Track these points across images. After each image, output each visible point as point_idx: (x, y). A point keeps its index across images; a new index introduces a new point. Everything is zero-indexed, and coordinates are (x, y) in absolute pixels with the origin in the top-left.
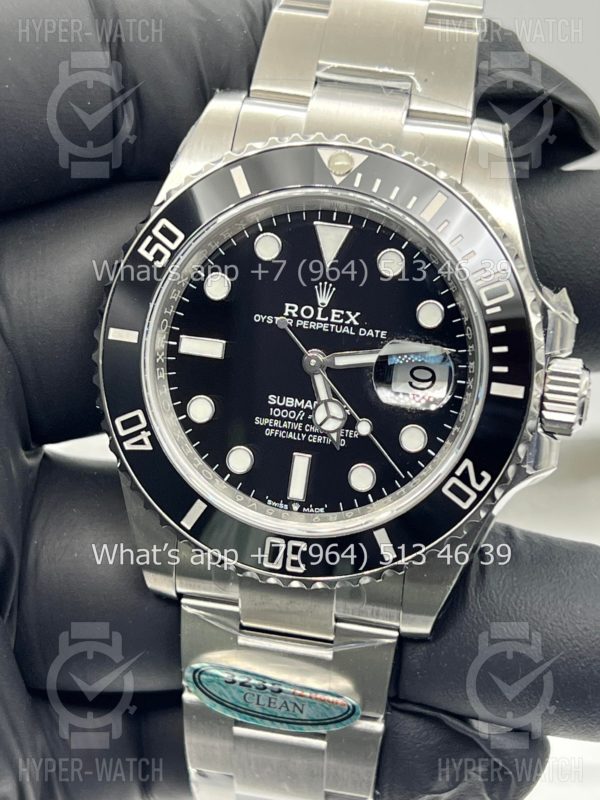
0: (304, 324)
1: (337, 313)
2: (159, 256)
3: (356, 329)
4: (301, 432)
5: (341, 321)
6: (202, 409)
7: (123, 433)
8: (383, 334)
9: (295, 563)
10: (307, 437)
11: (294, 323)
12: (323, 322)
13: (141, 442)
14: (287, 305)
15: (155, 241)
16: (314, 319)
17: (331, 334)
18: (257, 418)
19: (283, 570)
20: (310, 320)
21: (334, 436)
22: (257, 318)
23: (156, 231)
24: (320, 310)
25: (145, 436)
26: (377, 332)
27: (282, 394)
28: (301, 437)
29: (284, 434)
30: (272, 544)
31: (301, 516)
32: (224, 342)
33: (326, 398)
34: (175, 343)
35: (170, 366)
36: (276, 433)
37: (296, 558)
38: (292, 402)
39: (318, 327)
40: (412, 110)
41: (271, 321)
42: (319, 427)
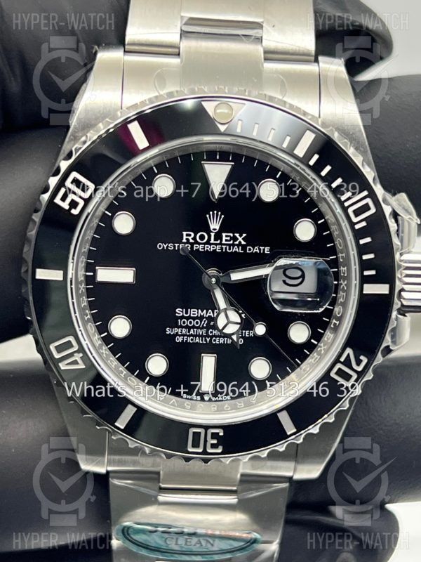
0: (200, 247)
1: (226, 236)
3: (244, 247)
4: (205, 337)
5: (231, 242)
6: (120, 327)
7: (57, 356)
8: (267, 250)
9: (213, 446)
10: (210, 341)
11: (192, 248)
12: (216, 244)
13: (75, 362)
14: (185, 233)
17: (224, 254)
18: (167, 329)
19: (205, 452)
20: (205, 244)
21: (235, 337)
22: (160, 246)
24: (213, 235)
25: (78, 357)
26: (262, 248)
27: (186, 307)
28: (206, 340)
29: (192, 340)
30: (194, 433)
31: (214, 406)
32: (134, 269)
33: (225, 307)
34: (92, 274)
35: (89, 293)
36: (185, 339)
37: (215, 442)
38: (196, 313)
39: (212, 249)
40: (266, 52)
41: (173, 248)
42: (221, 331)
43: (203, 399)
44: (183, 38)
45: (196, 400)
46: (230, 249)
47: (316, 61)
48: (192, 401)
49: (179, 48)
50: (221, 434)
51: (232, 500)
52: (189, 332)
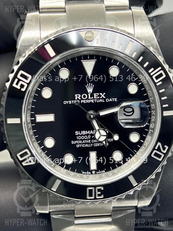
0: (84, 101)
1: (96, 95)
2: (22, 86)
3: (105, 99)
4: (90, 143)
5: (99, 97)
6: (50, 143)
7: (21, 159)
8: (116, 99)
9: (99, 195)
10: (93, 145)
11: (80, 102)
12: (91, 99)
13: (30, 162)
15: (19, 80)
16: (88, 99)
17: (95, 104)
18: (72, 142)
19: (95, 198)
20: (86, 99)
21: (104, 142)
22: (65, 103)
23: (19, 76)
24: (89, 95)
26: (113, 99)
27: (80, 130)
28: (91, 145)
29: (84, 146)
30: (89, 190)
31: (97, 176)
32: (54, 114)
33: (99, 128)
34: (34, 119)
35: (33, 128)
36: (81, 146)
37: (100, 193)
38: (85, 133)
39: (90, 102)
40: (106, 7)
41: (71, 103)
42: (97, 140)
43: (92, 173)
44: (66, 4)
45: (89, 174)
46: (98, 101)
47: (130, 9)
48: (87, 175)
49: (65, 9)
50: (102, 189)
51: (109, 219)
52: (82, 142)
